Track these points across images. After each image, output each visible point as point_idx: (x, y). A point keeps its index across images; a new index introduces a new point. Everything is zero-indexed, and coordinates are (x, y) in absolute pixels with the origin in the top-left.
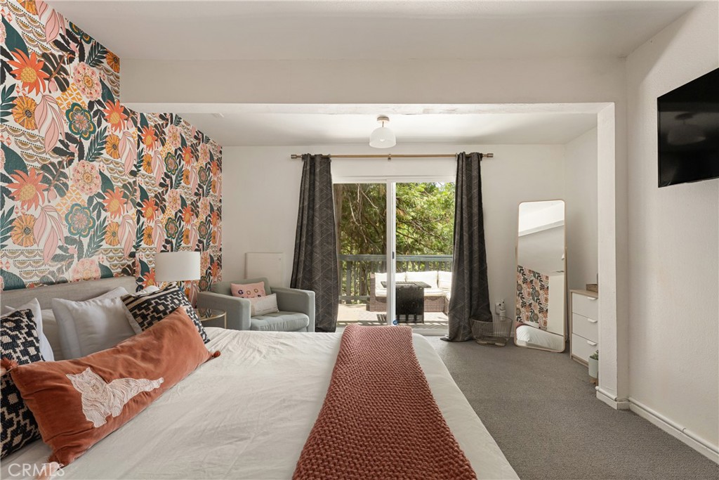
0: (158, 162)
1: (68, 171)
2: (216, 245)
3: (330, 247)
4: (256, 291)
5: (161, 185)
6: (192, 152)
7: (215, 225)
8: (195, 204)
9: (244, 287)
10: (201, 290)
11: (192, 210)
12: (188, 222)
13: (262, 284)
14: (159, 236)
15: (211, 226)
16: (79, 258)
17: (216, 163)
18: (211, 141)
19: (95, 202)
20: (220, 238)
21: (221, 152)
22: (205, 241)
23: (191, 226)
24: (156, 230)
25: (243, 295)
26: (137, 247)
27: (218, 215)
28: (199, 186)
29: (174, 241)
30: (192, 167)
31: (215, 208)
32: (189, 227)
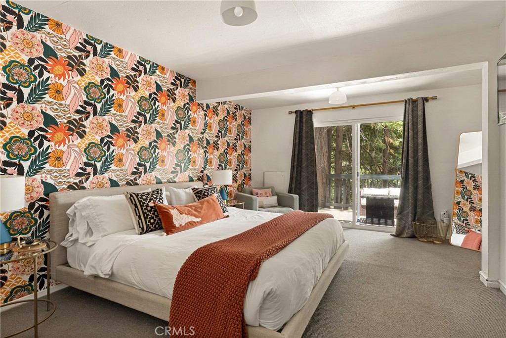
0: (215, 125)
1: (176, 136)
2: (248, 167)
3: (313, 169)
4: (266, 193)
5: (217, 136)
6: (233, 117)
7: (247, 156)
8: (235, 145)
9: (259, 191)
10: (238, 192)
11: (233, 148)
12: (231, 155)
13: (270, 189)
14: (216, 162)
15: (245, 156)
16: (181, 172)
17: (248, 120)
18: (244, 108)
19: (186, 148)
20: (250, 163)
21: (250, 114)
22: (241, 165)
23: (233, 157)
24: (214, 160)
25: (258, 195)
26: (205, 168)
27: (249, 150)
28: (237, 134)
29: (223, 165)
30: (233, 125)
31: (247, 146)
32: (231, 157)
